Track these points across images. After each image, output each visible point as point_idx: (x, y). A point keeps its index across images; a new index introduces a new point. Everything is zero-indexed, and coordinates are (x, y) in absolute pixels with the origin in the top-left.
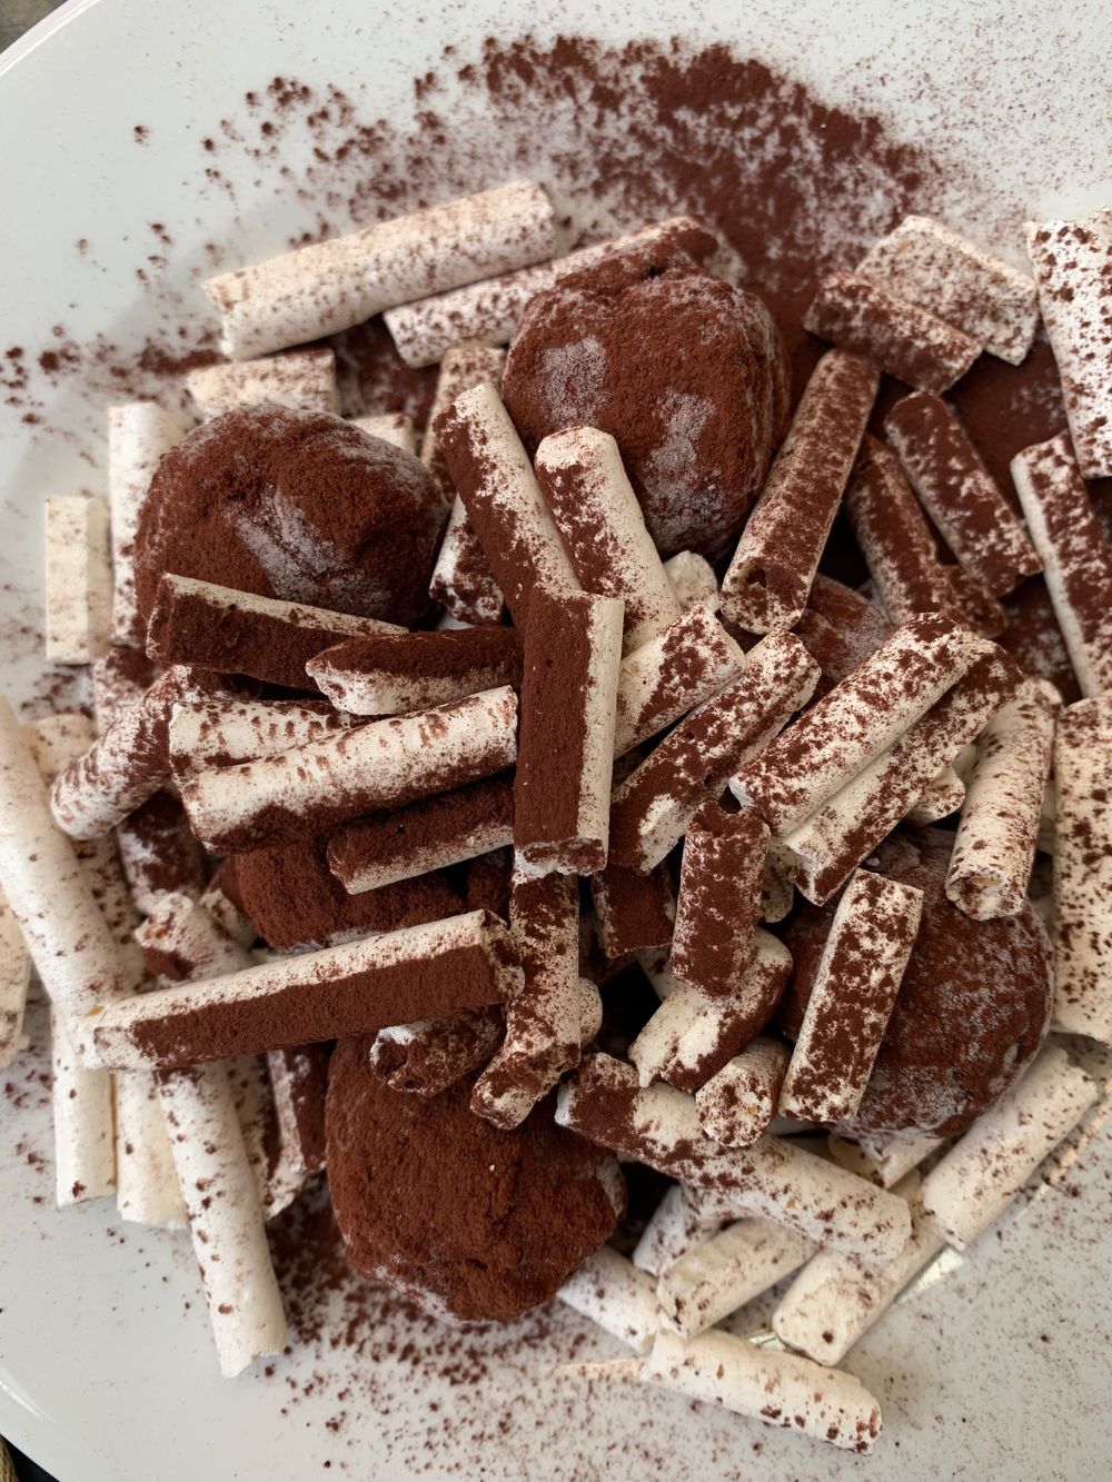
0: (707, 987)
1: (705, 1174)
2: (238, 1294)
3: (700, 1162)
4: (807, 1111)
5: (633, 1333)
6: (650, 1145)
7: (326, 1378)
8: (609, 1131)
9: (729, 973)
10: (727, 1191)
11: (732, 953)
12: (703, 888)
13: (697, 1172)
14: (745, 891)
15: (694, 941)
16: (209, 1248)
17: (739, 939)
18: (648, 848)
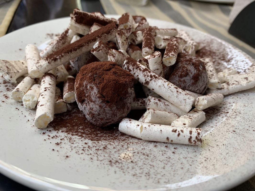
0: (148, 47)
1: (151, 75)
2: (46, 103)
3: (150, 72)
4: (167, 56)
5: (138, 125)
6: (140, 67)
7: (58, 136)
8: (133, 63)
9: (152, 46)
10: (156, 80)
11: (151, 42)
12: (146, 35)
13: (149, 74)
14: (152, 35)
15: (145, 42)
16: (43, 97)
17: (152, 41)
18: (138, 36)
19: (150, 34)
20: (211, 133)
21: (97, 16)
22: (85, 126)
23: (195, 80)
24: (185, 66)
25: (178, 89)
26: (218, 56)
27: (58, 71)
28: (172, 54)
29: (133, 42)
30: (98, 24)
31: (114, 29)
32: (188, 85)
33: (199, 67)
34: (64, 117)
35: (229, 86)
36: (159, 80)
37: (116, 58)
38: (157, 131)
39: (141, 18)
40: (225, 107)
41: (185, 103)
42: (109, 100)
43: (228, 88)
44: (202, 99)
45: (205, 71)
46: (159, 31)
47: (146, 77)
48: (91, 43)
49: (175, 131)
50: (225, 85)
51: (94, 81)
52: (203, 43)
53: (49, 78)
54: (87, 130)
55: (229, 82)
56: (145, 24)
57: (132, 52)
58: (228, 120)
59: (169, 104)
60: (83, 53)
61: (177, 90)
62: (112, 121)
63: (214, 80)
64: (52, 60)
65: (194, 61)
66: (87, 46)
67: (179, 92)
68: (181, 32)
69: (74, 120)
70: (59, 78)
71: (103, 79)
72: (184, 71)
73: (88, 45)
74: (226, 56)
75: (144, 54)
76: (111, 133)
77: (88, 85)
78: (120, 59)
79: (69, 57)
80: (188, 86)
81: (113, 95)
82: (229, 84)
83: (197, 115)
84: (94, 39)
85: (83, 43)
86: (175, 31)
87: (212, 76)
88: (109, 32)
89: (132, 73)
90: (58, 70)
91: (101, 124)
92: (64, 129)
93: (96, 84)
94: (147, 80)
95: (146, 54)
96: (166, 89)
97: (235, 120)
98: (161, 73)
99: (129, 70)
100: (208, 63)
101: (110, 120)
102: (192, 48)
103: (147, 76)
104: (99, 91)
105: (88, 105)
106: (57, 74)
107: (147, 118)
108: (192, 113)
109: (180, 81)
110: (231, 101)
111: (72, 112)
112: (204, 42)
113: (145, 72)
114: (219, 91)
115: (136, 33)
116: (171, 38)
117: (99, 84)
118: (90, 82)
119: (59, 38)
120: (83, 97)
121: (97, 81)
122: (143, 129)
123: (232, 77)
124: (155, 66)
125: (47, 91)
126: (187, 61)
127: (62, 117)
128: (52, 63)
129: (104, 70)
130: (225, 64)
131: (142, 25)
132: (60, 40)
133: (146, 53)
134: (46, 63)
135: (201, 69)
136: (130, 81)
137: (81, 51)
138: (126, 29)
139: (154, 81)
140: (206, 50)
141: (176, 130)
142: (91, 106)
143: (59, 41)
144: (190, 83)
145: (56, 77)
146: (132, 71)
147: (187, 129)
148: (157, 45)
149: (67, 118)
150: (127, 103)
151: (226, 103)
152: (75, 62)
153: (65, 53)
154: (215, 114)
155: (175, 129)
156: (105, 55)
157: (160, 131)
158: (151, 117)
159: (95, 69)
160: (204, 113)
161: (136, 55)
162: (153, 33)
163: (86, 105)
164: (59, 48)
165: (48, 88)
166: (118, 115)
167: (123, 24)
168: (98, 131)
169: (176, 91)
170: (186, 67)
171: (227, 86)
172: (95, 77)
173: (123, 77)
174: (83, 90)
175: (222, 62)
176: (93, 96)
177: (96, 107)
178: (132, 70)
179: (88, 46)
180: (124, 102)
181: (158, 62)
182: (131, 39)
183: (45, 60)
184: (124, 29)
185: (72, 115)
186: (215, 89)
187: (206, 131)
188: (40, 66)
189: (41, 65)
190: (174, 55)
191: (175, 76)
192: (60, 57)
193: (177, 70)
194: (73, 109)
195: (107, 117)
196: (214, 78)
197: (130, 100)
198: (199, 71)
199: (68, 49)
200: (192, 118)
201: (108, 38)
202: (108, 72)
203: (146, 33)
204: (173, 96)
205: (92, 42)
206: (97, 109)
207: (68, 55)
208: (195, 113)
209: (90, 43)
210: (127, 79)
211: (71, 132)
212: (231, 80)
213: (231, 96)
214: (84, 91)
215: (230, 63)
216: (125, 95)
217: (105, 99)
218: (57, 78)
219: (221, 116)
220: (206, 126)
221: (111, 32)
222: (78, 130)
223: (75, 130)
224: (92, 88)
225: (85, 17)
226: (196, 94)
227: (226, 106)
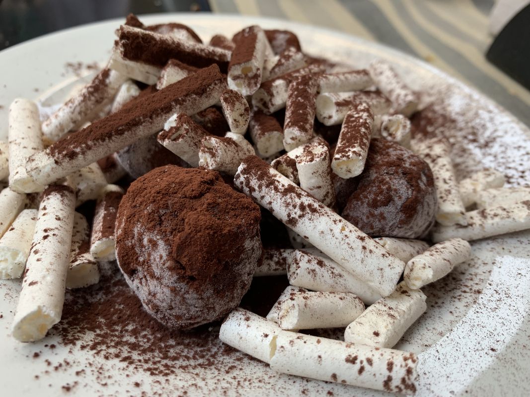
0: (299, 127)
1: (302, 203)
2: (44, 277)
3: (299, 196)
4: (343, 156)
5: (266, 336)
6: (277, 183)
7: (71, 363)
8: (259, 173)
9: (306, 123)
10: (313, 217)
11: (307, 115)
12: (296, 93)
13: (298, 201)
14: (310, 94)
15: (293, 113)
16: (38, 256)
17: (310, 111)
18: (275, 92)
19: (305, 91)
20: (437, 354)
21: (176, 42)
22: (141, 323)
23: (408, 215)
24: (385, 179)
25: (367, 240)
26: (461, 130)
27: (80, 178)
28: (354, 152)
29: (263, 108)
30: (180, 63)
31: (216, 84)
32: (390, 225)
33: (419, 181)
34: (92, 296)
35: (485, 221)
36: (322, 217)
37: (218, 159)
38: (311, 357)
39: (287, 36)
40: (473, 273)
41: (380, 278)
42: (195, 275)
43: (483, 225)
44: (423, 266)
45: (432, 190)
46: (327, 81)
47: (291, 207)
48: (160, 115)
49: (352, 360)
50: (477, 217)
51: (160, 224)
52: (430, 95)
53: (58, 199)
54: (145, 336)
55: (485, 209)
56: (294, 60)
57: (259, 134)
58: (479, 315)
59: (343, 273)
60: (139, 139)
61: (364, 244)
62: (203, 320)
63: (452, 206)
64: (65, 156)
65: (407, 165)
66: (149, 124)
67: (368, 251)
68: (379, 65)
69: (115, 306)
70: (82, 194)
71: (183, 220)
72: (381, 192)
73: (150, 120)
74: (481, 131)
75: (290, 141)
76: (200, 345)
77: (144, 236)
78: (228, 160)
79: (106, 149)
80: (391, 227)
81: (205, 262)
82: (485, 214)
83: (408, 305)
84: (166, 108)
85: (139, 116)
86: (365, 78)
87: (447, 195)
88: (203, 90)
89: (256, 194)
90: (80, 175)
91: (177, 325)
92: (89, 337)
93: (163, 233)
94: (292, 216)
95: (293, 142)
96: (338, 241)
97: (495, 317)
98: (326, 195)
99: (250, 188)
100: (439, 157)
101: (199, 320)
102: (405, 127)
103: (293, 206)
104: (170, 253)
105: (144, 284)
106: (78, 184)
107: (287, 318)
108: (396, 298)
109: (373, 215)
110: (487, 257)
111: (113, 281)
112: (432, 92)
113: (288, 196)
114: (462, 232)
115: (271, 86)
116: (355, 97)
117: (172, 233)
118: (149, 229)
119: (88, 88)
120: (132, 264)
121: (168, 225)
122: (277, 351)
123: (495, 197)
124: (313, 181)
125: (49, 238)
126: (390, 164)
127: (88, 297)
128: (63, 164)
129: (186, 197)
130: (477, 152)
131: (288, 62)
132: (91, 93)
133: (293, 139)
134: (49, 162)
135: (425, 185)
136: (251, 224)
137: (134, 136)
138: (246, 75)
139: (310, 219)
140: (434, 112)
141: (356, 358)
142: (152, 288)
143: (88, 95)
144: (394, 221)
145: (76, 193)
146: (257, 192)
147: (381, 357)
148: (321, 115)
149: (100, 299)
150: (240, 275)
151: (476, 259)
152: (122, 154)
153: (95, 141)
154: (450, 291)
155: (353, 356)
156: (192, 148)
157: (316, 358)
158: (297, 318)
159: (163, 194)
160: (424, 297)
161: (269, 141)
162: (312, 89)
163: (141, 283)
164: (89, 112)
165: (52, 229)
166: (217, 307)
167: (239, 64)
168: (172, 338)
169: (361, 247)
170: (387, 183)
171: (480, 220)
172: (163, 215)
173: (232, 213)
174: (133, 247)
175: (471, 146)
176: (157, 265)
177: (163, 293)
178: (256, 188)
179: (151, 123)
180: (234, 272)
181: (320, 172)
182: (259, 99)
183: (48, 154)
184: (243, 76)
185: (112, 289)
186: (453, 226)
187: (426, 346)
188: (35, 169)
189: (37, 168)
190: (360, 155)
191: (359, 203)
192: (82, 150)
193: (366, 187)
194: (114, 274)
195: (191, 313)
196: (453, 202)
197: (249, 266)
198: (419, 190)
199: (101, 131)
200: (396, 315)
201: (200, 105)
202: (196, 203)
203: (295, 87)
204: (354, 259)
205: (162, 113)
206: (167, 296)
207: (103, 145)
208: (404, 296)
209: (157, 116)
210: (242, 219)
211: (104, 347)
212: (491, 203)
213: (488, 244)
214: (136, 249)
215: (488, 150)
216: (238, 256)
217: (185, 273)
218: (80, 194)
219: (464, 301)
220: (427, 328)
221: (208, 89)
222: (123, 336)
223: (116, 336)
224: (154, 244)
225: (146, 45)
226: (408, 243)
227: (477, 271)
